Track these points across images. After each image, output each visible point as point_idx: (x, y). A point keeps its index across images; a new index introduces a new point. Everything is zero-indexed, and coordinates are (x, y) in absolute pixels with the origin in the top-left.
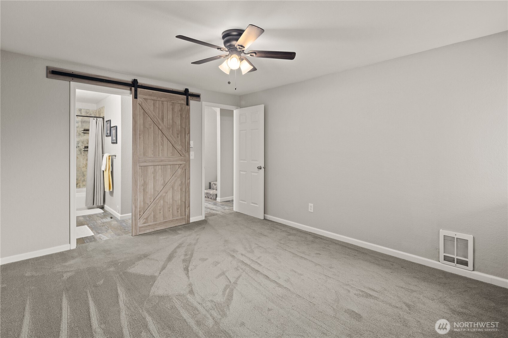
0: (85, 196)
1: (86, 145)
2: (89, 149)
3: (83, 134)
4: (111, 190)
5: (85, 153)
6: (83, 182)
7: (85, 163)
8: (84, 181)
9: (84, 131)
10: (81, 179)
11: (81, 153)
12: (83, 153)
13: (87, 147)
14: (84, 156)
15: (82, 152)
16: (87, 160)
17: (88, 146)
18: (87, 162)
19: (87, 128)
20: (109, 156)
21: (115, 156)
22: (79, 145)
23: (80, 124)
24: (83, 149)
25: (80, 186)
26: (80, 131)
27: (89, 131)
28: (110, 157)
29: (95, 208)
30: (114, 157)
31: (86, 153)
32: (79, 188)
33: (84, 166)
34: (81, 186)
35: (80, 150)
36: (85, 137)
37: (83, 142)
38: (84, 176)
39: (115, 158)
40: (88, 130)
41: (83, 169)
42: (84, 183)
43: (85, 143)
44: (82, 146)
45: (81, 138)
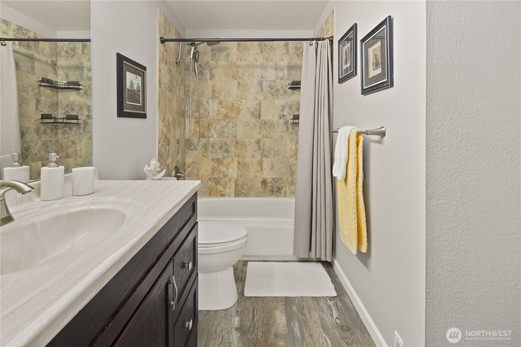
0: (292, 227)
1: (296, 113)
2: (301, 120)
3: (290, 90)
4: (364, 250)
5: (294, 129)
6: (290, 185)
7: (293, 148)
8: (292, 183)
9: (293, 84)
10: (287, 179)
11: (288, 130)
12: (290, 130)
13: (296, 117)
14: (292, 133)
15: (290, 126)
16: (297, 142)
17: (298, 115)
18: (297, 147)
19: (297, 79)
20: (358, 134)
21: (383, 134)
22: (285, 113)
23: (286, 71)
24: (290, 120)
25: (285, 192)
26: (286, 86)
27: (300, 85)
28: (361, 138)
29: (313, 261)
30: (377, 138)
31: (296, 128)
32: (285, 196)
33: (293, 153)
34: (288, 194)
35: (286, 123)
36: (294, 97)
37: (290, 108)
38: (292, 173)
39: (379, 142)
40: (299, 83)
41: (290, 160)
42: (293, 188)
43: (294, 109)
44: (290, 114)
45: (287, 98)
